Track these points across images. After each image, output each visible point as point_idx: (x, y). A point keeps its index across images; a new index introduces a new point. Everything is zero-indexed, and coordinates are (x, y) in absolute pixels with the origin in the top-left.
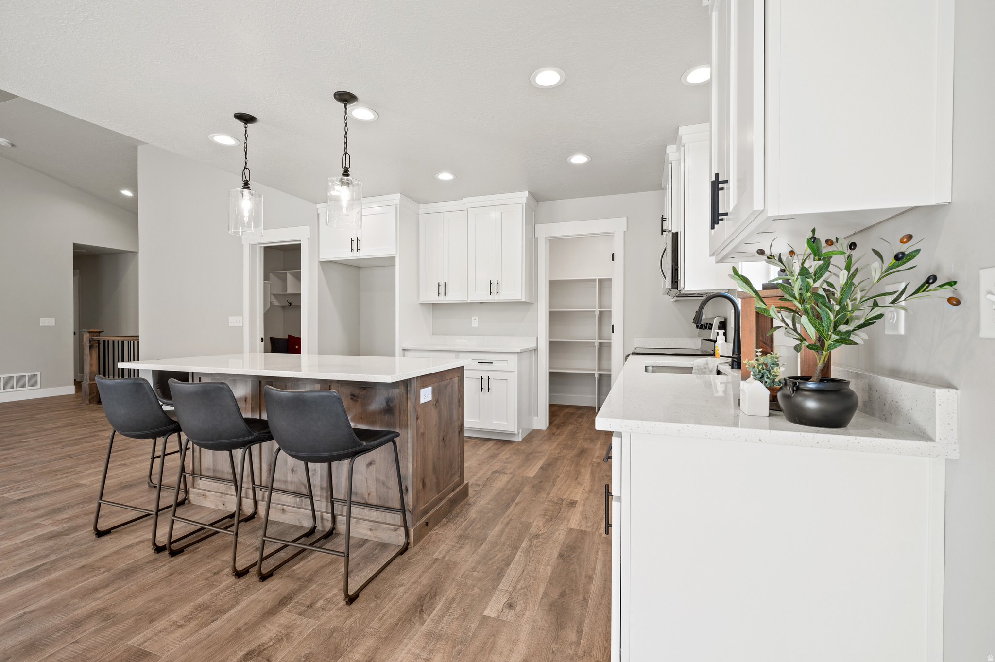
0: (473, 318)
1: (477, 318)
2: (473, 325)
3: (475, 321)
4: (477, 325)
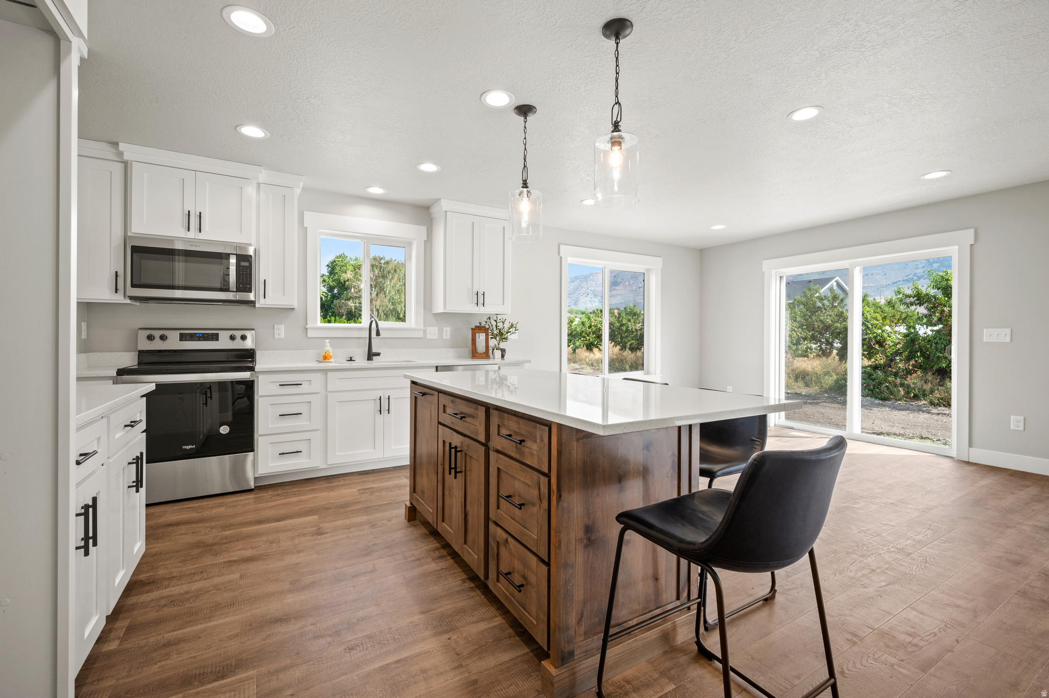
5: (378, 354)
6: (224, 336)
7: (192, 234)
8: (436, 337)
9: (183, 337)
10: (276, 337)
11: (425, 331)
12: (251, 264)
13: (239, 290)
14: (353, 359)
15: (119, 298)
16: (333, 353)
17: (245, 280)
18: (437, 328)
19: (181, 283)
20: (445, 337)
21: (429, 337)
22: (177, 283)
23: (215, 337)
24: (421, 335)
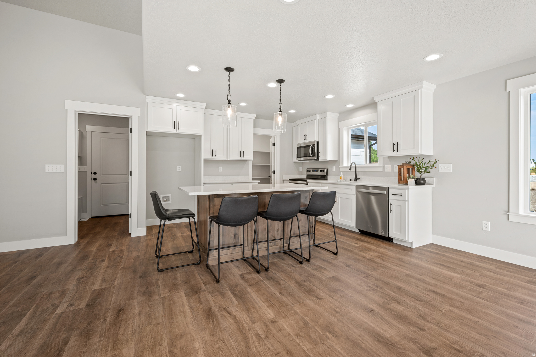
0: (219, 167)
1: (221, 167)
2: (219, 171)
3: (220, 169)
4: (221, 171)
5: (359, 179)
8: (390, 171)
11: (384, 167)
14: (351, 180)
16: (343, 177)
18: (391, 165)
20: (395, 171)
21: (386, 170)
24: (381, 169)
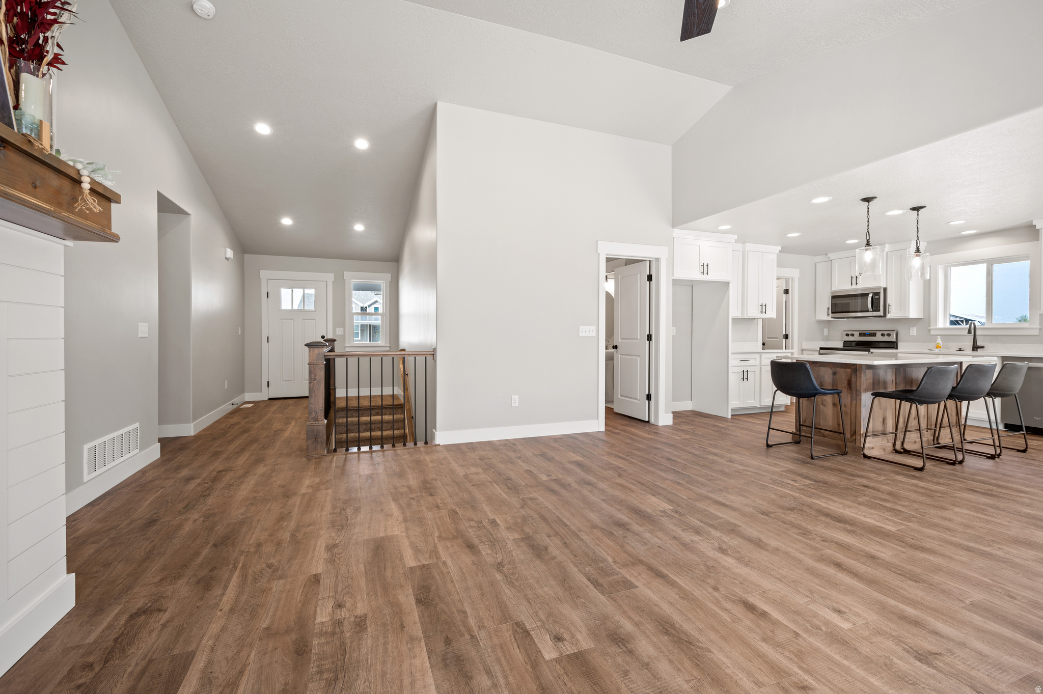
6: (879, 334)
7: (854, 287)
9: (861, 335)
10: (911, 334)
12: (880, 297)
13: (874, 311)
15: (830, 318)
17: (875, 306)
19: (853, 310)
22: (850, 310)
23: (874, 335)
